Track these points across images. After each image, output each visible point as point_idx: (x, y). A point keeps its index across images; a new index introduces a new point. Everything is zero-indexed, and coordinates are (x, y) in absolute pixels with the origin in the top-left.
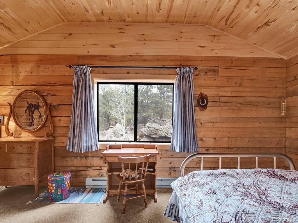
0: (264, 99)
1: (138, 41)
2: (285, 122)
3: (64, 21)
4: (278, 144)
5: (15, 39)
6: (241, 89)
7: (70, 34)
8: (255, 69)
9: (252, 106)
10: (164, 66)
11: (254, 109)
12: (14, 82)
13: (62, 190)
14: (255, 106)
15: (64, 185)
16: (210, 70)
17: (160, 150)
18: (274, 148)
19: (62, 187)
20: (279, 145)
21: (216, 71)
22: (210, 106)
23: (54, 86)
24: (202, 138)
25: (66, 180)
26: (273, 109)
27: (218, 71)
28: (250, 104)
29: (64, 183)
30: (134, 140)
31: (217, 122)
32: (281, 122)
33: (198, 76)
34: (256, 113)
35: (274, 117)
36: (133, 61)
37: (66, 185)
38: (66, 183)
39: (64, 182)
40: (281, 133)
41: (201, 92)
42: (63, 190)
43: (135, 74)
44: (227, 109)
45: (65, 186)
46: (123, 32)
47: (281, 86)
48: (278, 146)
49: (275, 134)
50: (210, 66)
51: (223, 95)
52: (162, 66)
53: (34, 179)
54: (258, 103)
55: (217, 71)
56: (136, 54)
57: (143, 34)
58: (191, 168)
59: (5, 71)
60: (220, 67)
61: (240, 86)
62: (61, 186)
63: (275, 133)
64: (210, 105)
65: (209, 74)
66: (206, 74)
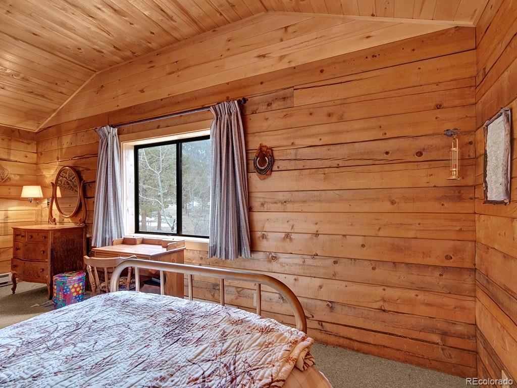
0: (404, 143)
1: (170, 74)
2: (471, 199)
3: (95, 72)
4: (448, 258)
5: (58, 106)
6: (342, 126)
7: (102, 87)
8: (377, 73)
9: (371, 162)
10: (202, 106)
11: (377, 168)
12: (59, 157)
13: (64, 294)
14: (377, 162)
15: (67, 288)
16: (276, 99)
17: (200, 251)
18: (436, 267)
19: (65, 291)
20: (451, 260)
21: (287, 98)
22: (278, 169)
23: (88, 158)
24: (264, 234)
25: (70, 283)
26: (430, 165)
27: (292, 96)
28: (365, 157)
29: (67, 287)
30: (176, 233)
31: (292, 200)
32: (460, 198)
33: (256, 113)
34: (383, 179)
35: (435, 186)
36: (165, 107)
37: (70, 289)
38: (71, 287)
39: (67, 285)
40: (458, 228)
41: (260, 145)
42: (66, 295)
43: (167, 127)
44: (313, 173)
45: (68, 290)
46: (152, 67)
47: (457, 102)
48: (449, 263)
49: (437, 230)
50: (277, 91)
51: (302, 145)
52: (200, 107)
53: (47, 276)
54: (387, 153)
55: (290, 97)
56: (167, 96)
57: (177, 62)
58: (246, 290)
59: (53, 145)
60: (295, 88)
61: (339, 119)
62: (63, 290)
63: (438, 228)
64: (278, 167)
65: (274, 106)
66: (269, 107)
